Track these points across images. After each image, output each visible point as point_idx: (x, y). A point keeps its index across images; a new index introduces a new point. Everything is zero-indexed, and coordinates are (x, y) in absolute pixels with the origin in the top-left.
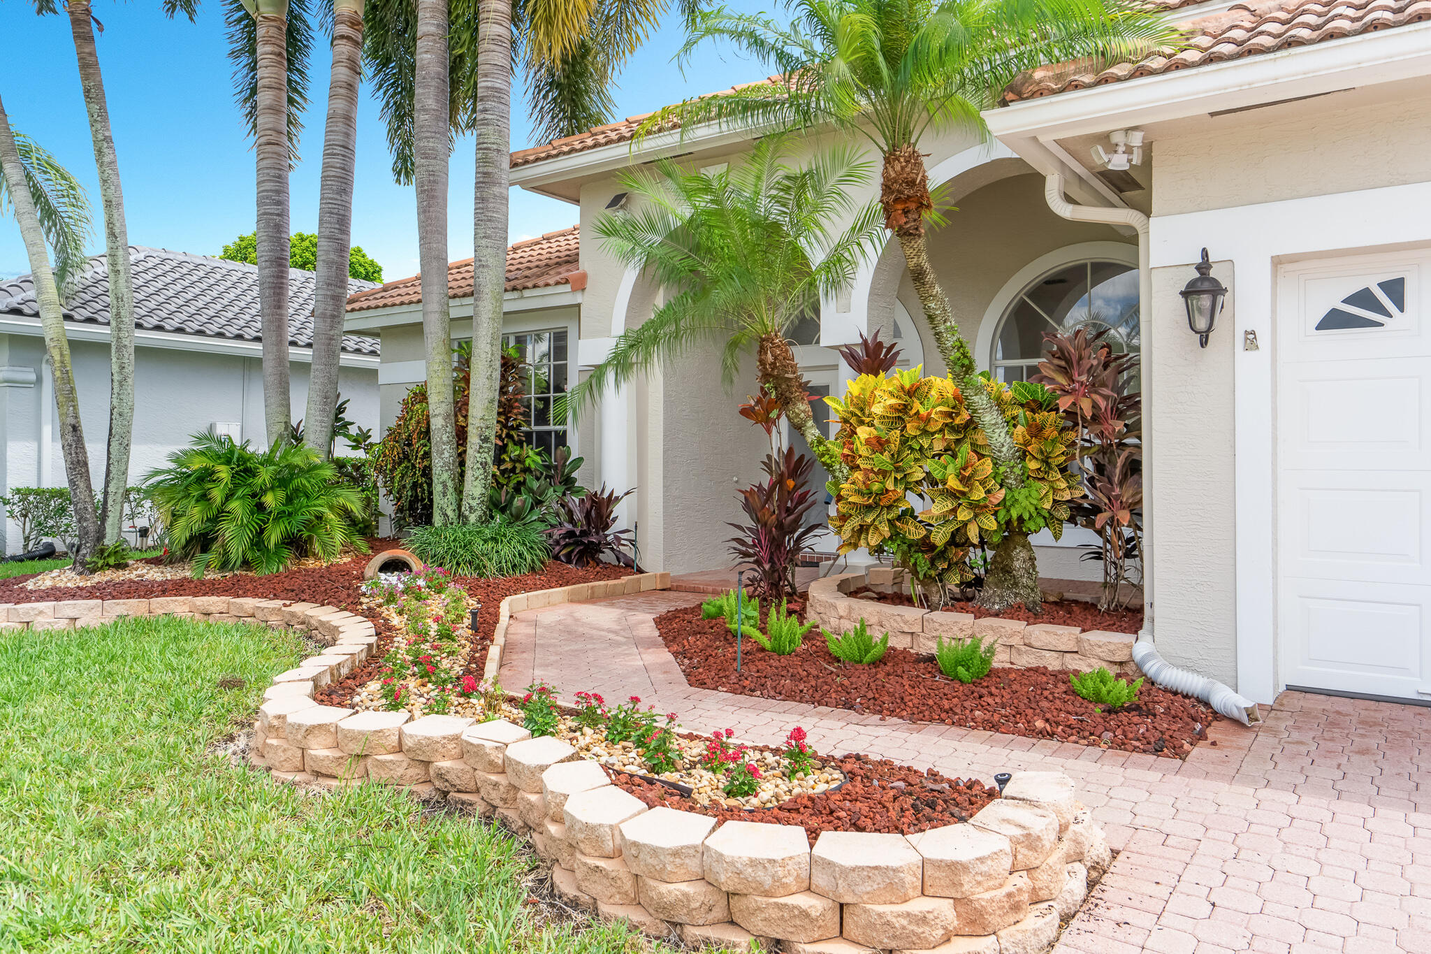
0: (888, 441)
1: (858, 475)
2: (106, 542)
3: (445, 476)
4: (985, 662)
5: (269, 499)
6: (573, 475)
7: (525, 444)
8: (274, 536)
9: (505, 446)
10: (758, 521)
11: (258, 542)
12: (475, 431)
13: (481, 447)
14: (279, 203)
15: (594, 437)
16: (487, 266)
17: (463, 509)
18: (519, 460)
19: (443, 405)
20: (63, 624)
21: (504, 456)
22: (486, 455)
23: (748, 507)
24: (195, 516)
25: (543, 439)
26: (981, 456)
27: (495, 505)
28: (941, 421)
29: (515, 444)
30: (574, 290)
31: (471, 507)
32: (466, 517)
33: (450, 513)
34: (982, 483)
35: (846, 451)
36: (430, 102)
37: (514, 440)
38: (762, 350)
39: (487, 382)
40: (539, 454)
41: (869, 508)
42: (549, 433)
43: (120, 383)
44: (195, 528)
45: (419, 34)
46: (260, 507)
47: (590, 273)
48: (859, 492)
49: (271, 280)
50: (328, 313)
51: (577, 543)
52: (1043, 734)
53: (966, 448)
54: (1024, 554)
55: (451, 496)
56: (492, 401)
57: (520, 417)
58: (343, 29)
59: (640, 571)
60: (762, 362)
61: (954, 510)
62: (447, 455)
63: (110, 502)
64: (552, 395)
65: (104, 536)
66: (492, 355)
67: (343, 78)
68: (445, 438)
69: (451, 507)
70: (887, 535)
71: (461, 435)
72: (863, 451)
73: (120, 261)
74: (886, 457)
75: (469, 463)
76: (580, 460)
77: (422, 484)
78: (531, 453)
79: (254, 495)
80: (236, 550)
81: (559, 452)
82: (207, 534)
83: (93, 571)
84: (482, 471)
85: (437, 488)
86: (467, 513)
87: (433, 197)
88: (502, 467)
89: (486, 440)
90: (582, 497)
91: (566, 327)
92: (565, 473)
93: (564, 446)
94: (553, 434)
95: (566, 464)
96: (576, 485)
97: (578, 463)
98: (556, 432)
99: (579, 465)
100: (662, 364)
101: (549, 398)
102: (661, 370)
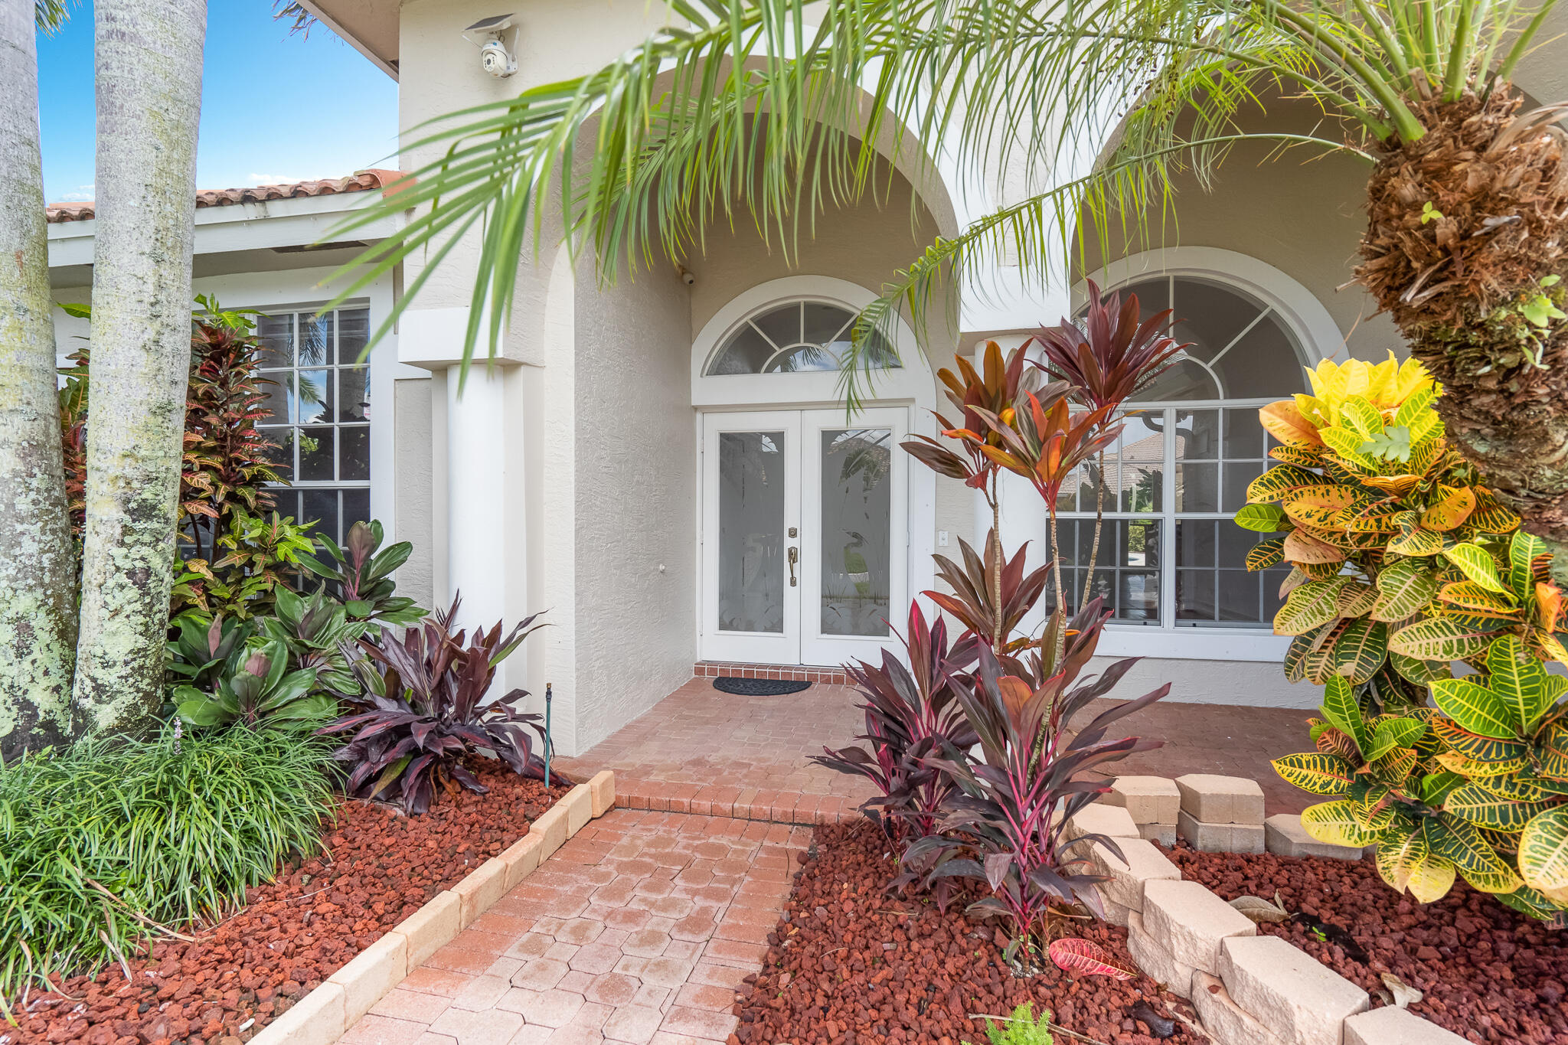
6: (391, 576)
7: (276, 515)
9: (230, 516)
12: (104, 488)
13: (127, 530)
15: (430, 503)
16: (134, 37)
17: (77, 690)
18: (265, 546)
19: (18, 420)
21: (227, 541)
22: (146, 551)
25: (319, 505)
29: (252, 515)
31: (99, 687)
32: (87, 713)
33: (40, 697)
37: (247, 507)
39: (143, 358)
40: (308, 534)
42: (332, 493)
55: (41, 655)
57: (261, 460)
62: (31, 547)
64: (337, 424)
66: (160, 287)
68: (24, 505)
69: (44, 682)
75: (89, 574)
76: (405, 547)
78: (290, 532)
81: (356, 533)
84: (133, 592)
86: (88, 704)
88: (220, 564)
89: (145, 511)
90: (412, 625)
91: (367, 300)
92: (371, 576)
93: (367, 520)
94: (340, 496)
95: (373, 557)
96: (393, 595)
97: (399, 554)
98: (347, 493)
99: (402, 557)
100: (572, 372)
101: (332, 429)
102: (571, 381)
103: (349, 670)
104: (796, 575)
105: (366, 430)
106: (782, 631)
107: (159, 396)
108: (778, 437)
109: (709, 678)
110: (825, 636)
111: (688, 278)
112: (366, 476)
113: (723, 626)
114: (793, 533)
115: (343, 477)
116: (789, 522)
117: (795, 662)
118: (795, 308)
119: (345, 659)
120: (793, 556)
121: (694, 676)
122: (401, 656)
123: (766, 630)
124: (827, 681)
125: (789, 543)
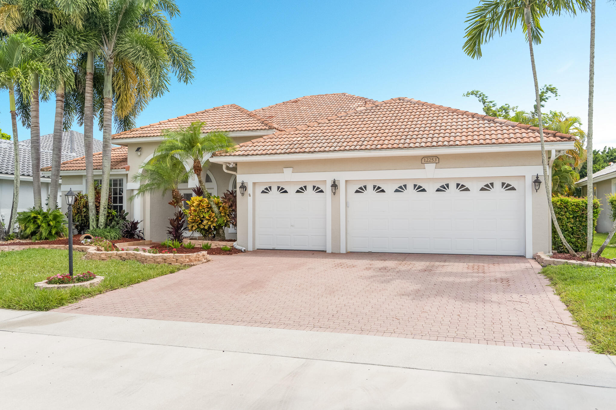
0: (196, 210)
1: (192, 216)
2: (10, 233)
3: (93, 217)
4: (210, 247)
5: (51, 223)
6: (126, 217)
7: (112, 209)
8: (54, 232)
10: (173, 226)
11: (50, 233)
12: (102, 206)
14: (38, 143)
15: (131, 207)
17: (99, 225)
18: (110, 213)
19: (92, 200)
20: (11, 250)
22: (105, 212)
23: (171, 224)
24: (31, 228)
25: (116, 207)
26: (213, 213)
27: (106, 225)
28: (206, 207)
30: (126, 170)
31: (101, 225)
32: (100, 227)
33: (94, 226)
34: (213, 218)
35: (190, 212)
36: (89, 124)
38: (173, 192)
39: (106, 194)
41: (193, 222)
43: (16, 196)
44: (32, 230)
45: (85, 106)
46: (49, 225)
47: (130, 166)
48: (191, 220)
49: (36, 164)
50: (56, 174)
51: (129, 233)
52: (215, 254)
53: (210, 211)
54: (222, 230)
55: (95, 222)
56: (107, 199)
58: (59, 98)
59: (144, 240)
60: (173, 195)
61: (208, 222)
62: (93, 212)
63: (12, 224)
64: (118, 196)
65: (9, 232)
67: (60, 111)
68: (93, 208)
70: (197, 227)
71: (97, 208)
72: (192, 212)
73: (18, 167)
74: (196, 213)
75: (100, 214)
77: (84, 219)
79: (48, 222)
80: (44, 234)
82: (36, 231)
83: (7, 240)
84: (104, 216)
85: (91, 220)
86: (100, 226)
87: (90, 147)
88: (108, 215)
89: (105, 208)
90: (129, 222)
94: (119, 206)
95: (123, 214)
107: (107, 198)
112: (122, 203)
115: (119, 203)
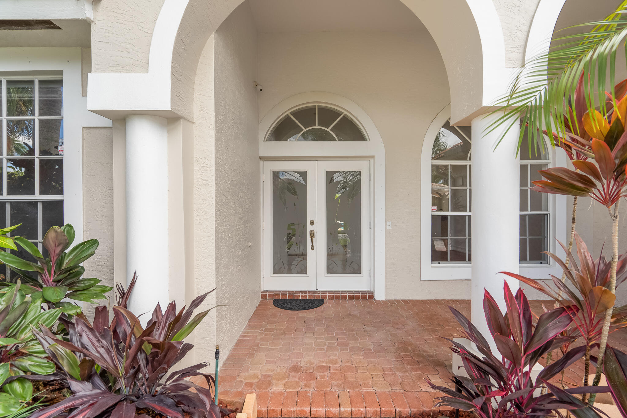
42: (34, 204)
64: (37, 157)
76: (93, 243)
81: (51, 235)
90: (100, 302)
91: (61, 73)
92: (64, 266)
93: (61, 224)
94: (40, 206)
95: (67, 251)
96: (82, 277)
97: (88, 248)
98: (46, 204)
99: (90, 252)
100: (213, 127)
101: (33, 161)
102: (213, 133)
103: (44, 352)
104: (314, 244)
105: (60, 162)
106: (306, 273)
108: (304, 174)
109: (270, 300)
110: (329, 275)
111: (259, 88)
112: (61, 192)
113: (275, 272)
114: (312, 223)
115: (41, 193)
116: (310, 217)
117: (313, 289)
118: (313, 109)
119: (41, 343)
120: (312, 234)
121: (261, 299)
122: (94, 340)
123: (298, 273)
124: (331, 298)
125: (310, 228)
